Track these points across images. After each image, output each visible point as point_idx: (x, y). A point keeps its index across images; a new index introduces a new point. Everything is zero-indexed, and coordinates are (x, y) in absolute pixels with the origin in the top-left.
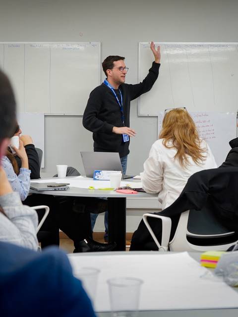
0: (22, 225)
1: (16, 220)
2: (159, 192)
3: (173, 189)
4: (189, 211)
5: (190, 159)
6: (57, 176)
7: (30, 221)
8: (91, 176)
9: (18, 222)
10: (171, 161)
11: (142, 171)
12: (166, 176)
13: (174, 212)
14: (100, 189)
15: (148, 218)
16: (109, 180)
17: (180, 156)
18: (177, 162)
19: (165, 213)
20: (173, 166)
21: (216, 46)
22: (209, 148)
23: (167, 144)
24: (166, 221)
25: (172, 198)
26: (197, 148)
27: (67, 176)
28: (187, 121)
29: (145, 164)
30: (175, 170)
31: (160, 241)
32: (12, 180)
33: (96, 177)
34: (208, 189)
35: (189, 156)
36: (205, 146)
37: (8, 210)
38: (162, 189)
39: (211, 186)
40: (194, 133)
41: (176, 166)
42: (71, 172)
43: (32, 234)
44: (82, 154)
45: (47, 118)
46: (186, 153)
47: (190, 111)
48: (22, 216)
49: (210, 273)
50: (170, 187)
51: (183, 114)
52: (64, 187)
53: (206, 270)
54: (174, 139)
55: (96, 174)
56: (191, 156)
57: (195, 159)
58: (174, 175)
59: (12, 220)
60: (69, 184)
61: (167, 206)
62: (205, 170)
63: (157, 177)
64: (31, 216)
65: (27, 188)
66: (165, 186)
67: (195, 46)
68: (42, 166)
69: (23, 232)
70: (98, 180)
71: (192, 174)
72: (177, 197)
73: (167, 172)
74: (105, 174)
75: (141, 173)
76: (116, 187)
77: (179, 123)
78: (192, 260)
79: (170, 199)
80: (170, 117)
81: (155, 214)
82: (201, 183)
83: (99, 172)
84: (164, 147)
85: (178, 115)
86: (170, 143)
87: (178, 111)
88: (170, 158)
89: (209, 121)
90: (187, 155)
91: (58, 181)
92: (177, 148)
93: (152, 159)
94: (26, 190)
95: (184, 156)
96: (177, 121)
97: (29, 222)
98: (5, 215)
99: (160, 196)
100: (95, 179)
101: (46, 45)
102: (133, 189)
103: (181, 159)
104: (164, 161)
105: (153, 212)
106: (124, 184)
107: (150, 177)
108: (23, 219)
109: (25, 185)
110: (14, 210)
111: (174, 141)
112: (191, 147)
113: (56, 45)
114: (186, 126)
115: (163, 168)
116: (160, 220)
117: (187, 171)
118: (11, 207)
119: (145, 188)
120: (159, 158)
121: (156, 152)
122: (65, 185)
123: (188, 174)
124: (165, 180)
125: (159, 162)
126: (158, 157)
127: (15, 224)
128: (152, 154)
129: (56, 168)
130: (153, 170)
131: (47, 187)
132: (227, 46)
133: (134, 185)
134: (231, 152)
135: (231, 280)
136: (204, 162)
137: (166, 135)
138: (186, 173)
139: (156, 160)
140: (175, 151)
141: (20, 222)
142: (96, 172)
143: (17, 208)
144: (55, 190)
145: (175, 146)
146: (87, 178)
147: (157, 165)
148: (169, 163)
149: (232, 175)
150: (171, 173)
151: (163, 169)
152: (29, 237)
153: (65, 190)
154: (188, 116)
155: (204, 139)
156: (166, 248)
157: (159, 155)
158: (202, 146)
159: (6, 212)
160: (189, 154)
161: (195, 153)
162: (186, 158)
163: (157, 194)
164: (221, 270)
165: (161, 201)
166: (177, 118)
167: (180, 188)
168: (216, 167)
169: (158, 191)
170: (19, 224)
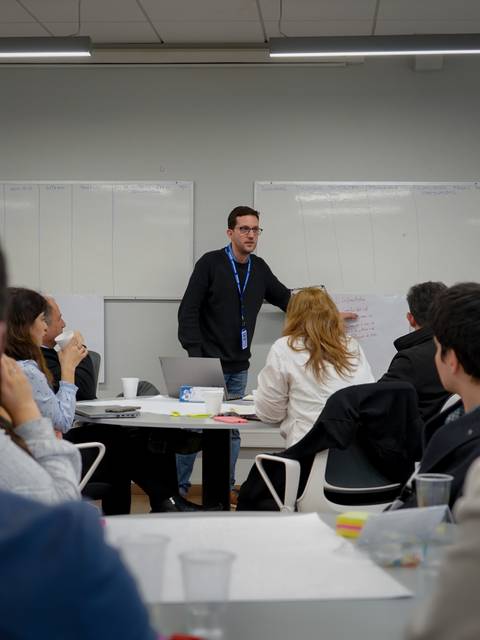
0: (56, 469)
1: (45, 461)
2: (282, 421)
3: (303, 417)
4: (328, 450)
5: (330, 368)
6: (122, 395)
7: (69, 463)
8: (177, 395)
9: (48, 463)
10: (301, 372)
11: (256, 388)
12: (294, 395)
13: (304, 453)
14: (189, 416)
15: (264, 462)
16: (203, 402)
17: (315, 363)
18: (310, 373)
19: (290, 453)
20: (303, 380)
21: (379, 187)
22: (362, 352)
23: (294, 346)
24: (292, 467)
25: (302, 430)
26: (342, 351)
27: (138, 395)
28: (327, 307)
29: (259, 377)
30: (307, 387)
31: (282, 498)
32: (45, 399)
33: (183, 397)
34: (357, 415)
35: (330, 365)
36: (356, 348)
37: (34, 445)
38: (287, 416)
39: (363, 411)
40: (337, 325)
41: (308, 380)
42: (144, 389)
43: (70, 483)
44: (162, 361)
45: (108, 304)
46: (325, 358)
47: (332, 293)
48: (57, 455)
49: (350, 546)
50: (299, 414)
51: (320, 296)
52: (131, 412)
53: (342, 540)
54: (306, 335)
55: (185, 391)
56: (333, 363)
57: (338, 369)
58: (305, 394)
59: (40, 460)
60: (139, 408)
61: (295, 442)
62: (354, 387)
63: (279, 396)
64: (70, 456)
65: (69, 414)
66: (291, 412)
67: (345, 187)
68: (101, 379)
69: (56, 478)
70: (188, 401)
71: (332, 392)
72: (308, 428)
73: (294, 389)
74: (198, 392)
75: (254, 391)
76: (213, 413)
77: (313, 311)
78: (323, 526)
79: (298, 432)
80: (299, 301)
81: (274, 455)
82: (348, 406)
83: (189, 389)
84: (289, 350)
85: (312, 297)
86: (300, 343)
87: (313, 291)
88: (298, 366)
89: (366, 309)
90: (326, 363)
91: (122, 403)
92: (310, 351)
93: (270, 368)
94: (67, 416)
95: (322, 364)
96: (311, 307)
97: (66, 465)
98: (30, 454)
99: (283, 427)
100: (182, 401)
101: (106, 186)
102: (241, 416)
103: (316, 369)
104: (291, 372)
105: (272, 452)
106: (227, 408)
107: (268, 396)
108: (57, 460)
109: (65, 408)
110: (43, 446)
111: (306, 340)
112: (332, 349)
113: (122, 186)
114: (325, 315)
115: (288, 382)
116: (283, 465)
117: (324, 388)
118: (38, 441)
119: (260, 414)
120: (282, 366)
121: (277, 356)
122: (133, 409)
123: (326, 392)
124: (292, 402)
125: (281, 374)
126: (280, 365)
127: (44, 467)
128: (271, 361)
129: (122, 383)
130: (272, 386)
131: (104, 413)
132: (396, 187)
133: (241, 409)
134: (396, 357)
135: (381, 555)
136: (353, 374)
137: (293, 330)
138: (324, 392)
139: (277, 370)
140: (306, 356)
141: (53, 463)
142: (184, 389)
143: (47, 443)
144: (118, 417)
145: (307, 348)
146: (171, 399)
147: (278, 377)
148: (296, 375)
149: (397, 394)
150: (300, 391)
151: (289, 384)
152: (65, 488)
153: (133, 416)
154: (328, 299)
155: (355, 338)
156: (292, 509)
157: (282, 363)
158: (352, 346)
159: (31, 448)
160: (330, 361)
161: (340, 359)
162: (324, 368)
163: (278, 424)
164: (367, 541)
165: (284, 436)
166: (310, 303)
167: (315, 415)
168: (372, 380)
169: (280, 419)
170: (51, 467)
